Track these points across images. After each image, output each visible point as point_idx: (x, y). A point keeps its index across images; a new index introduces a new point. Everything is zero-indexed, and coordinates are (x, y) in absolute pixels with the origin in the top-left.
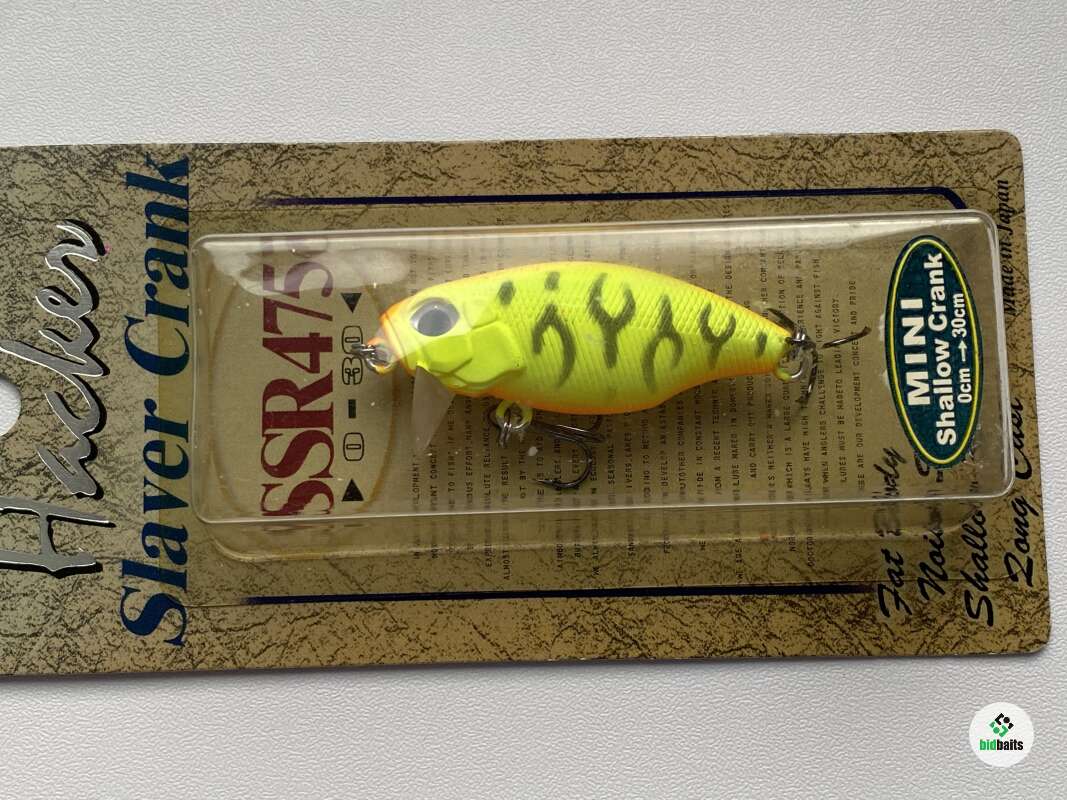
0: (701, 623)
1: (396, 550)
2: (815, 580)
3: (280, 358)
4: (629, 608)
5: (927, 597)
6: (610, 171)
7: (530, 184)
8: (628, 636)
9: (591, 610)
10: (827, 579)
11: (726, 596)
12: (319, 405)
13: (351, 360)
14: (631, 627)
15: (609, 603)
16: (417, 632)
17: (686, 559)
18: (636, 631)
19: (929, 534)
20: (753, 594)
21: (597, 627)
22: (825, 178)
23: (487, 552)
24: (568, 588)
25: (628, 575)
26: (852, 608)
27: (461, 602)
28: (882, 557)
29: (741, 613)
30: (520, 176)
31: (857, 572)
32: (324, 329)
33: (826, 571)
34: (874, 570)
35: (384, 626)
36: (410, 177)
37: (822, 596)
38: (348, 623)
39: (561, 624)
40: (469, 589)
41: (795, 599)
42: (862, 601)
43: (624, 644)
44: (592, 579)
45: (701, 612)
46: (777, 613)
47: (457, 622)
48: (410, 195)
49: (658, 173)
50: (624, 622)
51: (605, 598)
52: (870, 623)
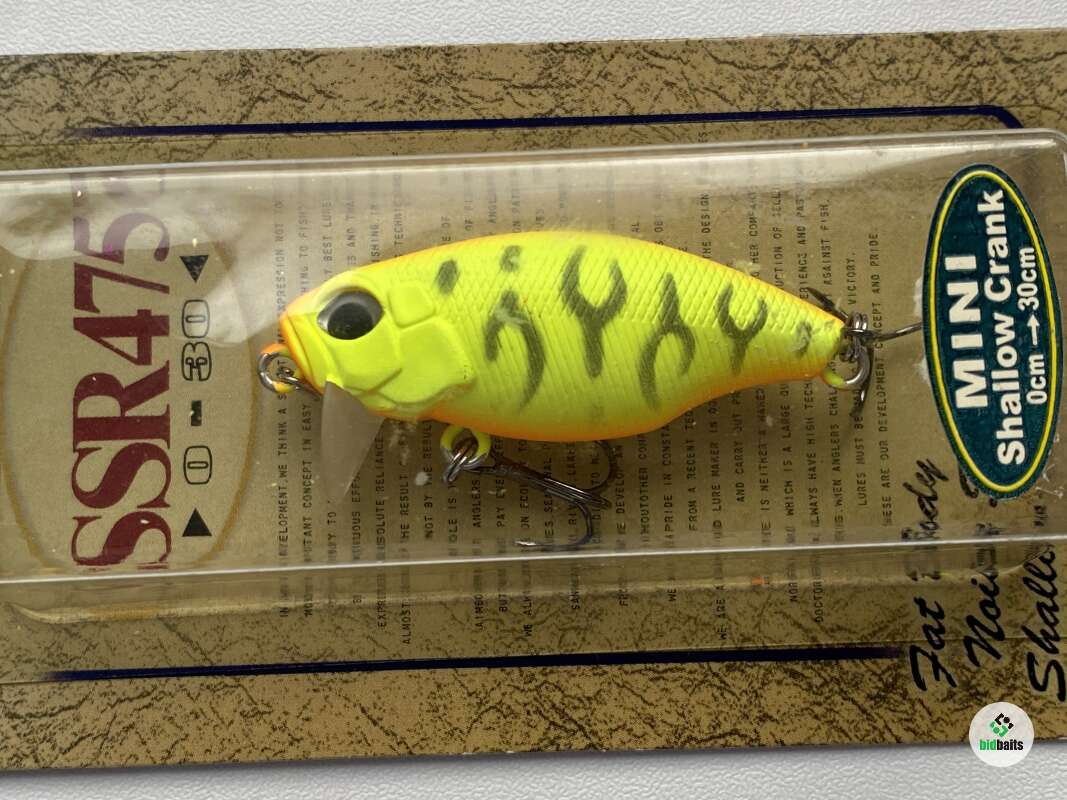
0: (670, 700)
1: (255, 606)
2: (825, 640)
3: (98, 344)
4: (573, 681)
5: (977, 663)
6: (545, 87)
7: (436, 106)
8: (571, 719)
9: (522, 686)
10: (840, 640)
11: (705, 664)
12: (150, 408)
13: (194, 347)
14: (575, 708)
15: (546, 675)
16: (284, 718)
17: (650, 614)
18: (581, 713)
19: (980, 578)
20: (741, 660)
21: (528, 707)
22: (836, 95)
23: (380, 606)
24: (490, 654)
25: (571, 636)
26: (875, 679)
27: (345, 676)
28: (916, 608)
29: (724, 687)
30: (424, 95)
31: (881, 629)
32: (157, 305)
33: (840, 628)
34: (906, 626)
35: (240, 710)
36: (275, 97)
37: (834, 662)
38: (189, 706)
39: (480, 704)
40: (355, 658)
41: (798, 667)
42: (889, 668)
43: (566, 731)
44: (521, 642)
45: (670, 685)
46: (774, 686)
47: (339, 703)
48: (273, 121)
49: (610, 89)
50: (566, 701)
51: (540, 668)
52: (901, 699)
